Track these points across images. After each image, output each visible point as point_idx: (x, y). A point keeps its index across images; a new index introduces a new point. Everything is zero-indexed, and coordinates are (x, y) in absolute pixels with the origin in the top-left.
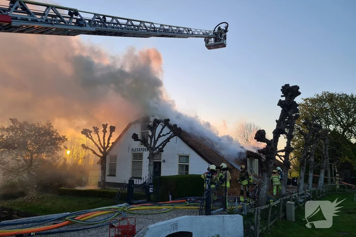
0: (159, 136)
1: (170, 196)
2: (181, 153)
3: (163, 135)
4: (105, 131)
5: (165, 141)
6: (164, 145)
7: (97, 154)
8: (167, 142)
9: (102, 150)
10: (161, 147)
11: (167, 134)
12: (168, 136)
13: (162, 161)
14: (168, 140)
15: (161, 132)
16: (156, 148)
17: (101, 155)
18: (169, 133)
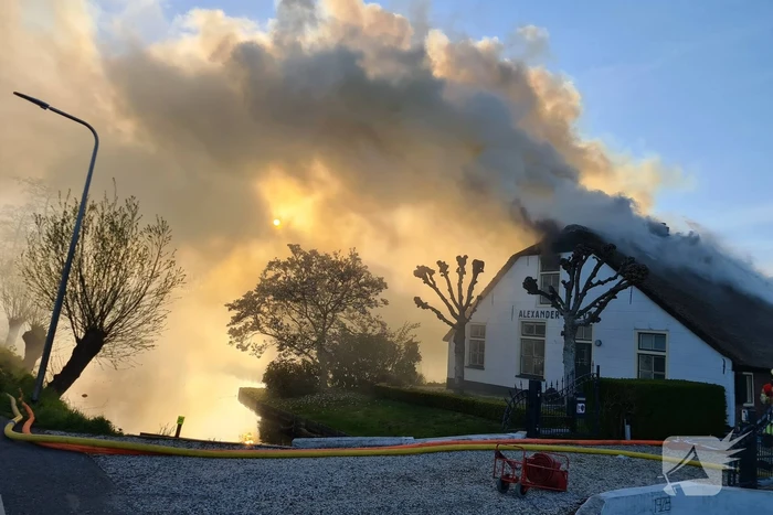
0: (589, 285)
1: (628, 428)
2: (644, 327)
3: (600, 283)
4: (461, 272)
5: (605, 295)
6: (602, 306)
7: (445, 320)
8: (610, 299)
9: (457, 311)
10: (594, 310)
11: (610, 279)
12: (612, 284)
13: (593, 342)
14: (612, 294)
15: (594, 275)
16: (582, 312)
17: (454, 321)
18: (615, 278)
